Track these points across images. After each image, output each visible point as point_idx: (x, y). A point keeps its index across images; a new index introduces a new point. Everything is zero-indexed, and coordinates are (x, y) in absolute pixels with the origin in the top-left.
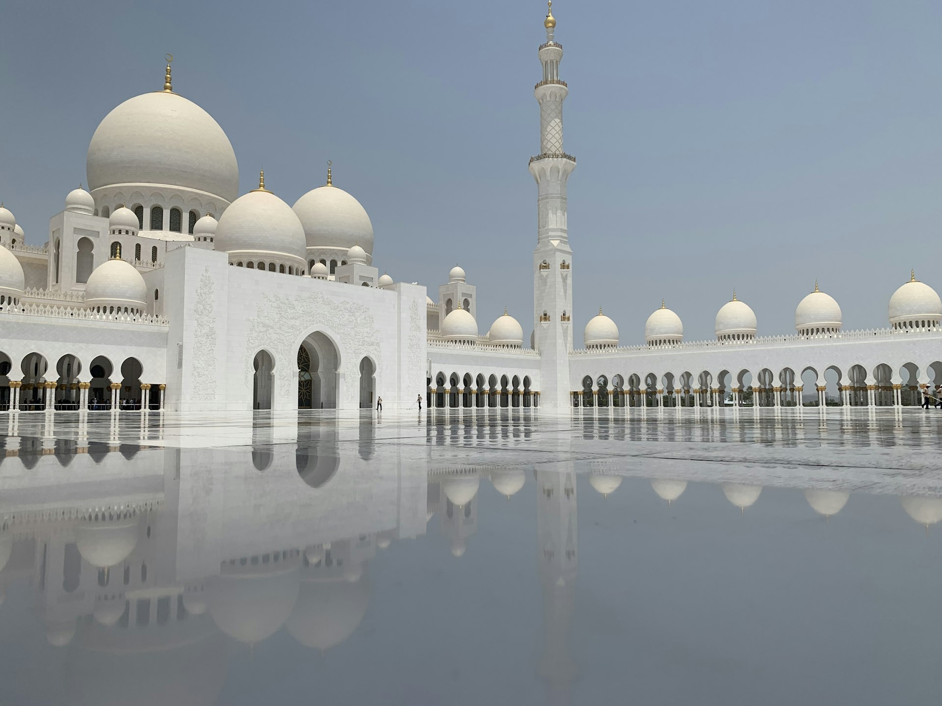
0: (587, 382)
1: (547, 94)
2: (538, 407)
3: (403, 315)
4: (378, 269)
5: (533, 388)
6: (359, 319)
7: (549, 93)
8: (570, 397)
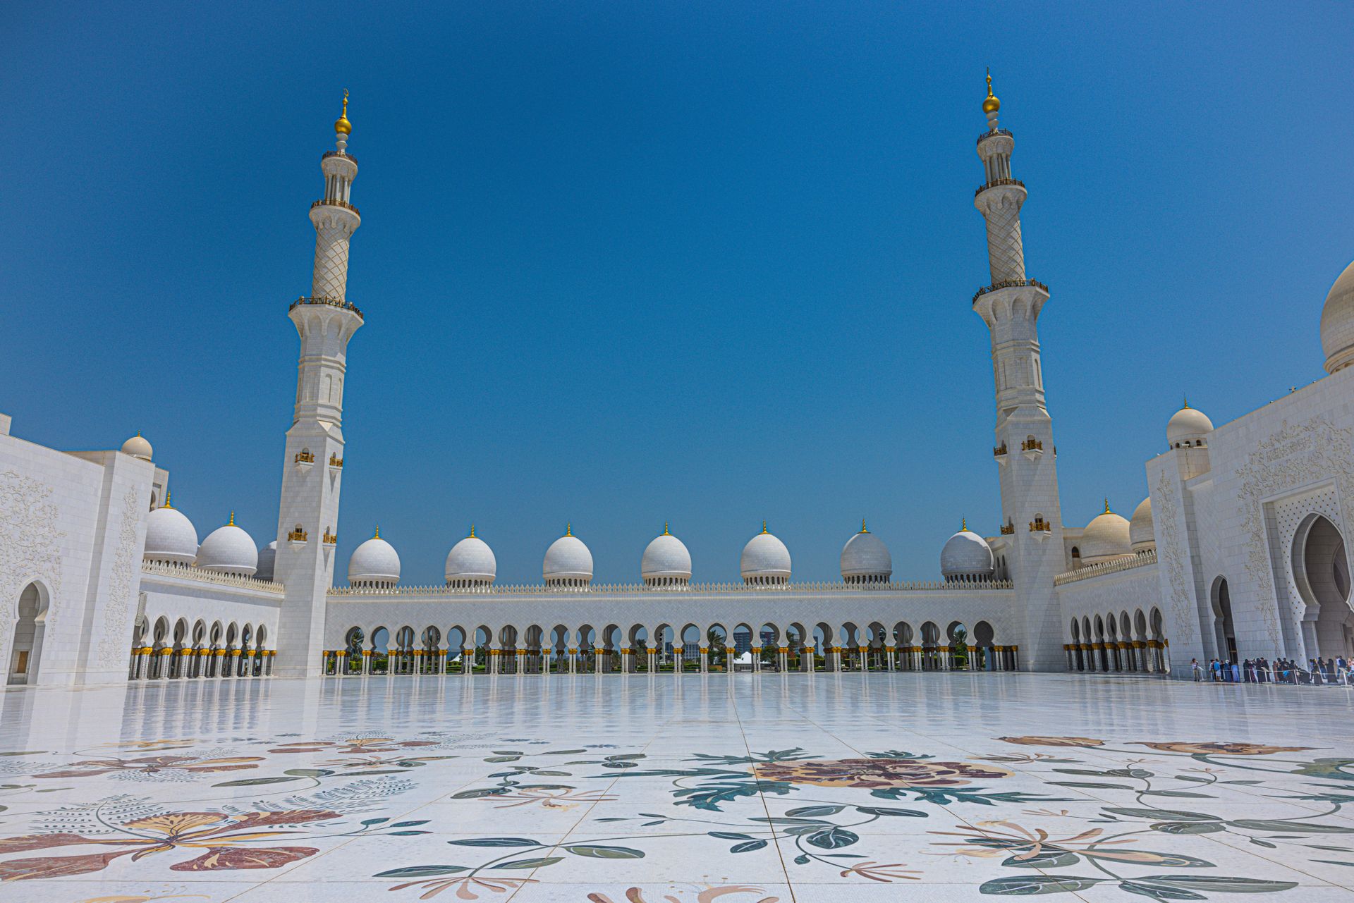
0: (354, 635)
1: (332, 218)
2: (272, 676)
3: (112, 510)
4: (10, 419)
5: (270, 644)
6: (32, 509)
7: (336, 218)
8: (321, 657)
